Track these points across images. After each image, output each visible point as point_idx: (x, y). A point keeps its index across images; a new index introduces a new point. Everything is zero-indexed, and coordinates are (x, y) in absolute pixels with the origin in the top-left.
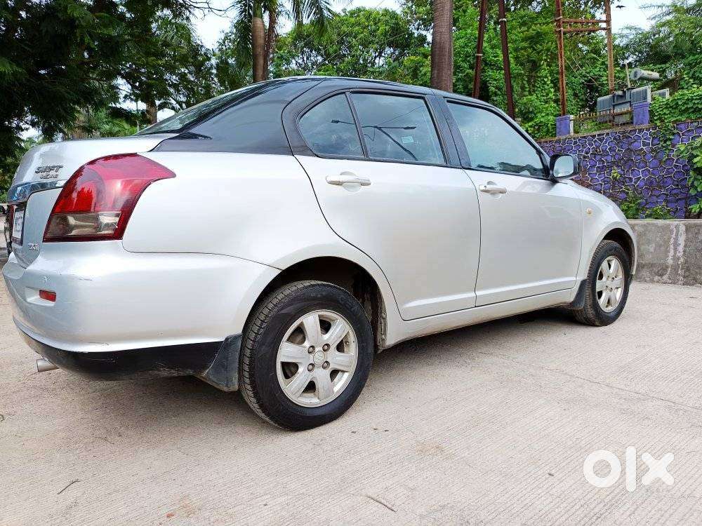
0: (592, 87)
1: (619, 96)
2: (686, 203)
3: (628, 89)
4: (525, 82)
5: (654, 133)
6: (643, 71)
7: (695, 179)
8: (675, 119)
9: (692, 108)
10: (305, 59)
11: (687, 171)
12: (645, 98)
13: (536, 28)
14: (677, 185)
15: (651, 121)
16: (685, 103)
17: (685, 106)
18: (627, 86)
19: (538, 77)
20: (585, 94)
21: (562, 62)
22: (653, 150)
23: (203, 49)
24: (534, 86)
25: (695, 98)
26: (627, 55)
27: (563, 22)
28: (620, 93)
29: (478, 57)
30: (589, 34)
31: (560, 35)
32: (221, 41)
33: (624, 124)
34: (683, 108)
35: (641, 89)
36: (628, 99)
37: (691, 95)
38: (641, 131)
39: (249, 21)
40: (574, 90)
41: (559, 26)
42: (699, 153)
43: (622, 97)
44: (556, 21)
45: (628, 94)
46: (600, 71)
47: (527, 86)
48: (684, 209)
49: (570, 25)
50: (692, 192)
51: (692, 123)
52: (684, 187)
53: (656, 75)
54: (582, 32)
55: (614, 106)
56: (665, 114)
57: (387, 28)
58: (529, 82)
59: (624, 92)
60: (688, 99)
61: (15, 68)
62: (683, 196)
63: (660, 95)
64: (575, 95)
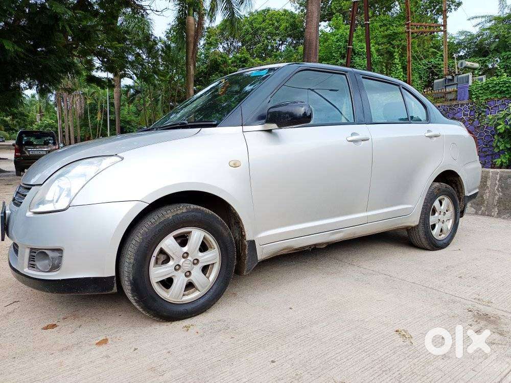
0: (433, 72)
1: (449, 79)
2: (492, 158)
3: (456, 75)
4: (383, 67)
5: (472, 107)
6: (467, 62)
7: (499, 141)
8: (486, 97)
9: (499, 90)
10: (229, 45)
11: (494, 135)
12: (468, 82)
13: (393, 29)
14: (487, 145)
15: (470, 98)
16: (493, 87)
17: (494, 89)
18: (454, 73)
19: (393, 64)
20: (428, 77)
21: (409, 54)
22: (470, 119)
23: (153, 37)
24: (390, 70)
25: (501, 83)
26: (459, 50)
27: (412, 25)
28: (450, 77)
29: (349, 48)
30: (430, 34)
31: (409, 34)
32: (168, 31)
33: (451, 100)
34: (492, 90)
35: (465, 75)
36: (455, 81)
37: (498, 81)
38: (462, 105)
39: (185, 18)
40: (419, 73)
41: (408, 28)
42: (501, 123)
43: (452, 80)
44: (406, 24)
45: (455, 79)
46: (439, 61)
47: (385, 70)
48: (491, 163)
49: (417, 27)
50: (496, 150)
51: (498, 101)
52: (491, 146)
53: (476, 65)
54: (425, 32)
55: (446, 86)
56: (480, 93)
57: (287, 25)
58: (386, 67)
59: (453, 77)
60: (496, 84)
61: (16, 47)
62: (490, 153)
63: (479, 80)
64: (421, 78)
